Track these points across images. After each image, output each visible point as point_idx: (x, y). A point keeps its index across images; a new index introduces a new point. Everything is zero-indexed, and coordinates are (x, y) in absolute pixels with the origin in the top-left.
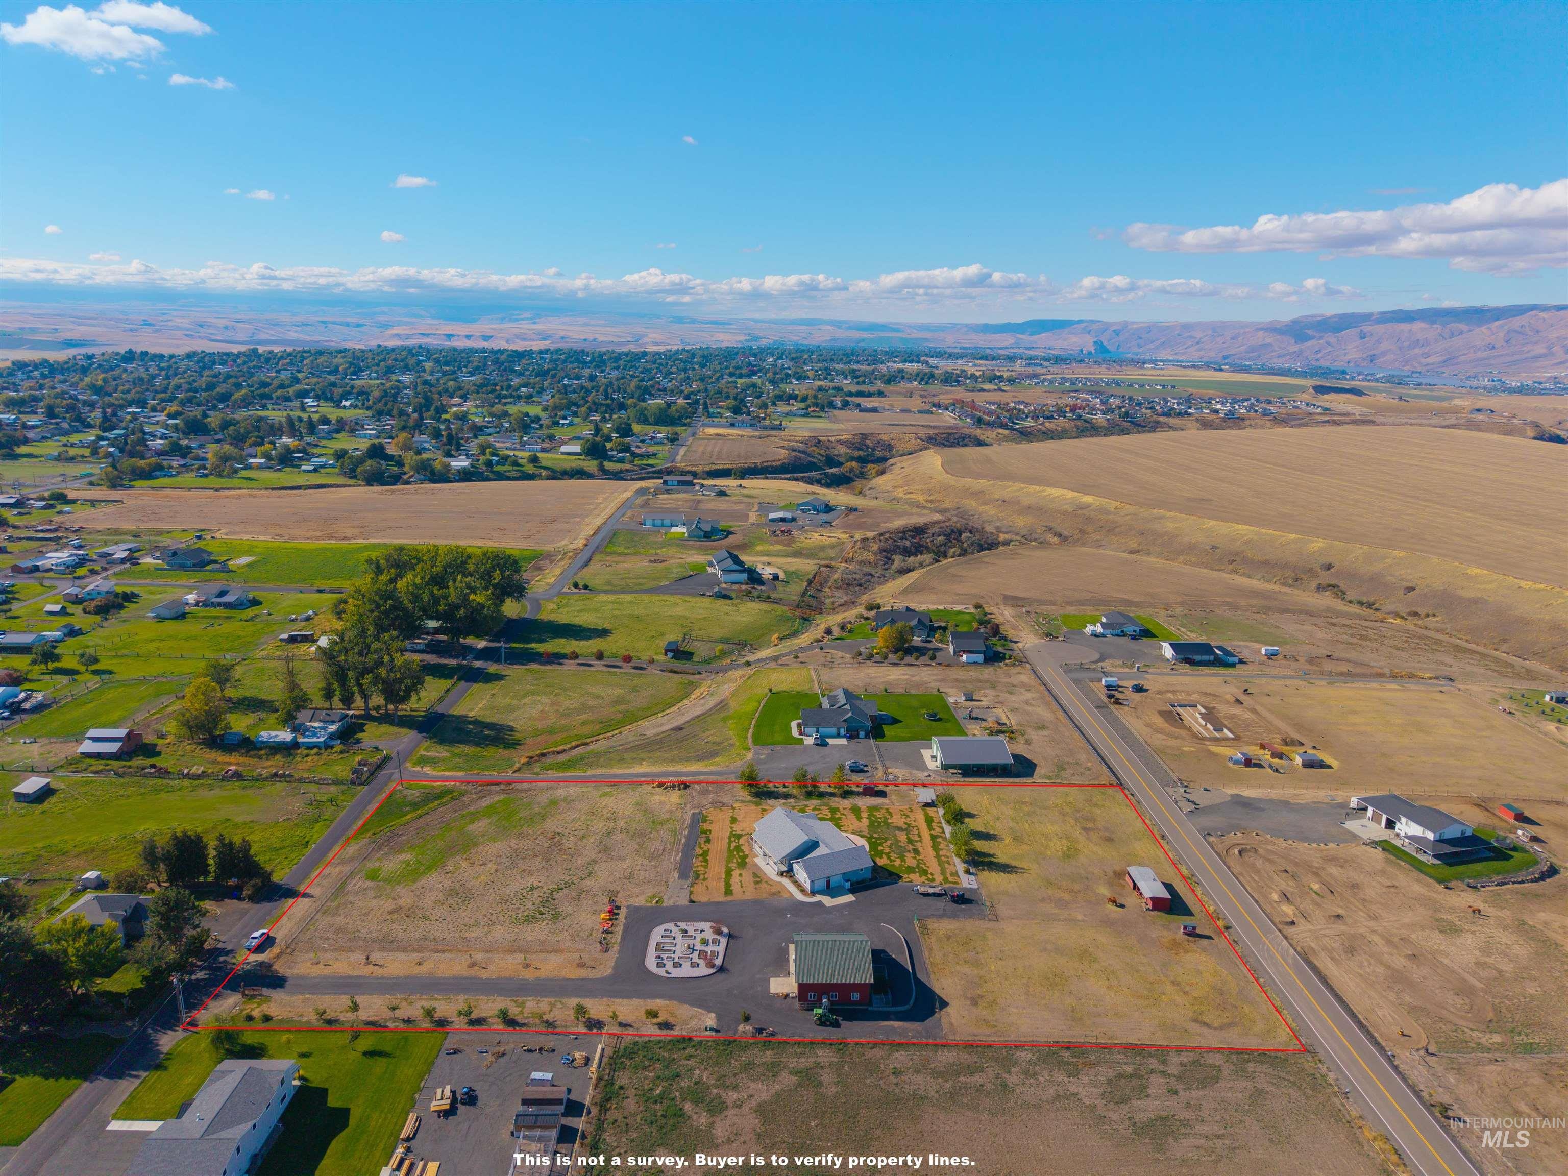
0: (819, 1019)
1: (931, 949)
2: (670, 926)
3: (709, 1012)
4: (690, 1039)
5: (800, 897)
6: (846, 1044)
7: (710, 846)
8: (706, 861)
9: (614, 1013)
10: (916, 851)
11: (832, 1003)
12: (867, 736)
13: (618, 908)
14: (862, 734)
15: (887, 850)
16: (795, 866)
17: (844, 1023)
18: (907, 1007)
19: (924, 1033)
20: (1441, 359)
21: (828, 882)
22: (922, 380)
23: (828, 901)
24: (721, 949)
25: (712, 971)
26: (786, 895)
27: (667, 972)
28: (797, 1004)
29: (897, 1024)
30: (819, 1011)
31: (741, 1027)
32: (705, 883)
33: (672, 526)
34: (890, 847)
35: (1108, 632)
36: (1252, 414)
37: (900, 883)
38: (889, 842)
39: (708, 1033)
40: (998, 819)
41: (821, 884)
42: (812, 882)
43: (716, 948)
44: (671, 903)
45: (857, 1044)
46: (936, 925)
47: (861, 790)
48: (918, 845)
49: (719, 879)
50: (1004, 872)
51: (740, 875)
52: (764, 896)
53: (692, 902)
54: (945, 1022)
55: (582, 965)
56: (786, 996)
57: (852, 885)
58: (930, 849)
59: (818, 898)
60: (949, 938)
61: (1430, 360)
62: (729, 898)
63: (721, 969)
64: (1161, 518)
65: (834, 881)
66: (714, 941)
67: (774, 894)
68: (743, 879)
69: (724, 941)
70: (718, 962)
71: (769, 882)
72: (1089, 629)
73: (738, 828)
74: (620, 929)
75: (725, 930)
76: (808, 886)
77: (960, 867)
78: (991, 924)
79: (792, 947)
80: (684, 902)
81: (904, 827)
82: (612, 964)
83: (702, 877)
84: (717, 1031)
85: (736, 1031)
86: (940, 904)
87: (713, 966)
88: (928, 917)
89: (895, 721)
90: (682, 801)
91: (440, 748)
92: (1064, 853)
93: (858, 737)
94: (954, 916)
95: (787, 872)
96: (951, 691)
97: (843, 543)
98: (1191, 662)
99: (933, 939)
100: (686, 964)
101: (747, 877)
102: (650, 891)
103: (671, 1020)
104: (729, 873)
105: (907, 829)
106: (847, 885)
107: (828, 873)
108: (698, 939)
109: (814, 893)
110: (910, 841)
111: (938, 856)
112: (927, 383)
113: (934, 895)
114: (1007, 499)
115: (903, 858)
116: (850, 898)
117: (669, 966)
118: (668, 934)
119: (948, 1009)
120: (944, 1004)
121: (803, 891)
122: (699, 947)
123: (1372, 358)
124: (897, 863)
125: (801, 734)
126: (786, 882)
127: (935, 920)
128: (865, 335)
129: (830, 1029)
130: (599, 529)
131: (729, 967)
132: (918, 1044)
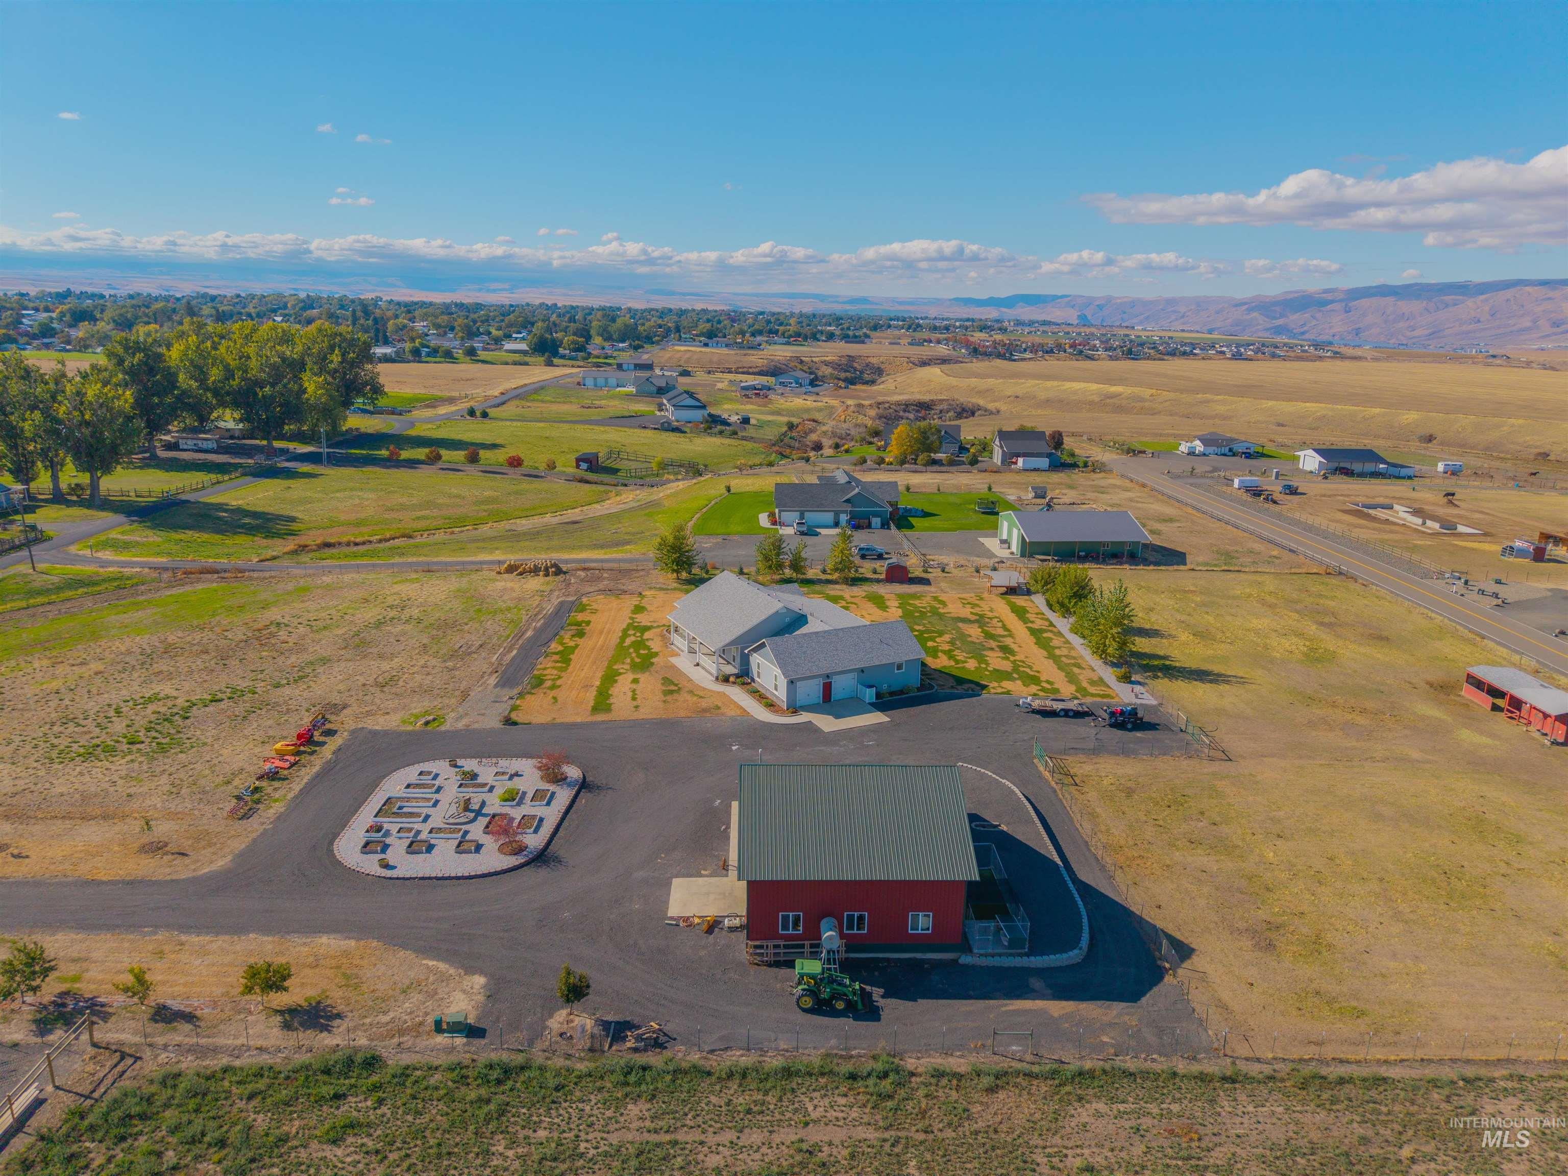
0: (812, 993)
1: (1093, 816)
2: (441, 767)
3: (470, 970)
4: (372, 1062)
5: (762, 714)
6: (906, 1077)
7: (580, 641)
8: (568, 661)
9: (140, 978)
10: (1005, 649)
11: (852, 944)
12: (885, 525)
13: (331, 733)
14: (876, 521)
15: (946, 647)
16: (756, 659)
17: (891, 1007)
18: (1074, 956)
19: (1149, 1035)
20: (1427, 332)
21: (827, 689)
22: (909, 327)
23: (826, 723)
24: (551, 814)
25: (514, 861)
26: (731, 712)
27: (386, 866)
28: (742, 948)
29: (1057, 1008)
30: (811, 967)
31: (558, 1020)
32: (552, 693)
33: (618, 386)
34: (952, 642)
35: (1211, 450)
36: (1260, 355)
37: (985, 695)
38: (947, 637)
39: (441, 1040)
40: (1152, 610)
41: (811, 690)
42: (791, 682)
43: (539, 810)
44: (460, 725)
45: (939, 1074)
46: (1088, 768)
47: (883, 576)
48: (1008, 641)
49: (587, 687)
50: (1201, 680)
51: (635, 681)
52: (682, 713)
53: (509, 722)
54: (1198, 998)
55: (156, 848)
56: (713, 926)
57: (878, 695)
58: (1035, 649)
59: (804, 717)
60: (1130, 792)
61: (1416, 333)
62: (600, 717)
63: (542, 858)
64: (1208, 401)
65: (842, 686)
66: (538, 795)
67: (705, 710)
68: (639, 687)
69: (563, 796)
70: (534, 841)
71: (695, 691)
72: (1184, 448)
73: (643, 619)
74: (306, 774)
75: (573, 772)
76: (781, 695)
77: (1109, 675)
78: (1216, 767)
79: (735, 805)
80: (492, 721)
81: (973, 618)
82: (239, 845)
83: (548, 684)
84: (473, 1032)
85: (537, 1033)
86: (1085, 730)
87: (520, 850)
88: (1065, 752)
89: (926, 515)
90: (547, 588)
91: (149, 532)
92: (1306, 655)
93: (869, 526)
94: (1124, 752)
95: (738, 676)
96: (1010, 491)
97: (833, 407)
98: (1347, 473)
99: (1092, 795)
100: (445, 847)
101: (649, 684)
102: (419, 706)
103: (337, 997)
104: (610, 678)
105: (981, 620)
106: (869, 695)
107: (825, 667)
108: (499, 791)
109: (794, 709)
110: (989, 636)
111: (1052, 656)
112: (915, 331)
113: (1066, 713)
114: (1020, 395)
115: (981, 659)
116: (878, 718)
117: (397, 852)
118: (426, 779)
119: (1196, 961)
120: (1184, 951)
121: (771, 706)
122: (494, 805)
123: (1358, 332)
124: (972, 664)
125: (774, 523)
126: (736, 693)
127: (1082, 757)
128: (848, 307)
129: (847, 1023)
130: (525, 385)
131: (562, 853)
132: (1145, 1074)
